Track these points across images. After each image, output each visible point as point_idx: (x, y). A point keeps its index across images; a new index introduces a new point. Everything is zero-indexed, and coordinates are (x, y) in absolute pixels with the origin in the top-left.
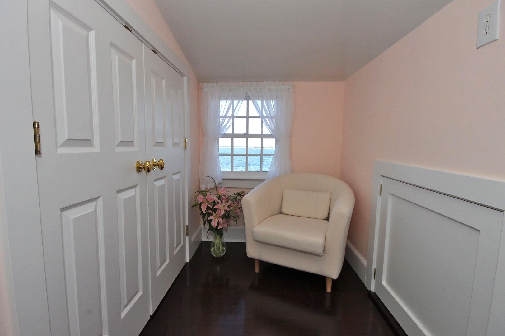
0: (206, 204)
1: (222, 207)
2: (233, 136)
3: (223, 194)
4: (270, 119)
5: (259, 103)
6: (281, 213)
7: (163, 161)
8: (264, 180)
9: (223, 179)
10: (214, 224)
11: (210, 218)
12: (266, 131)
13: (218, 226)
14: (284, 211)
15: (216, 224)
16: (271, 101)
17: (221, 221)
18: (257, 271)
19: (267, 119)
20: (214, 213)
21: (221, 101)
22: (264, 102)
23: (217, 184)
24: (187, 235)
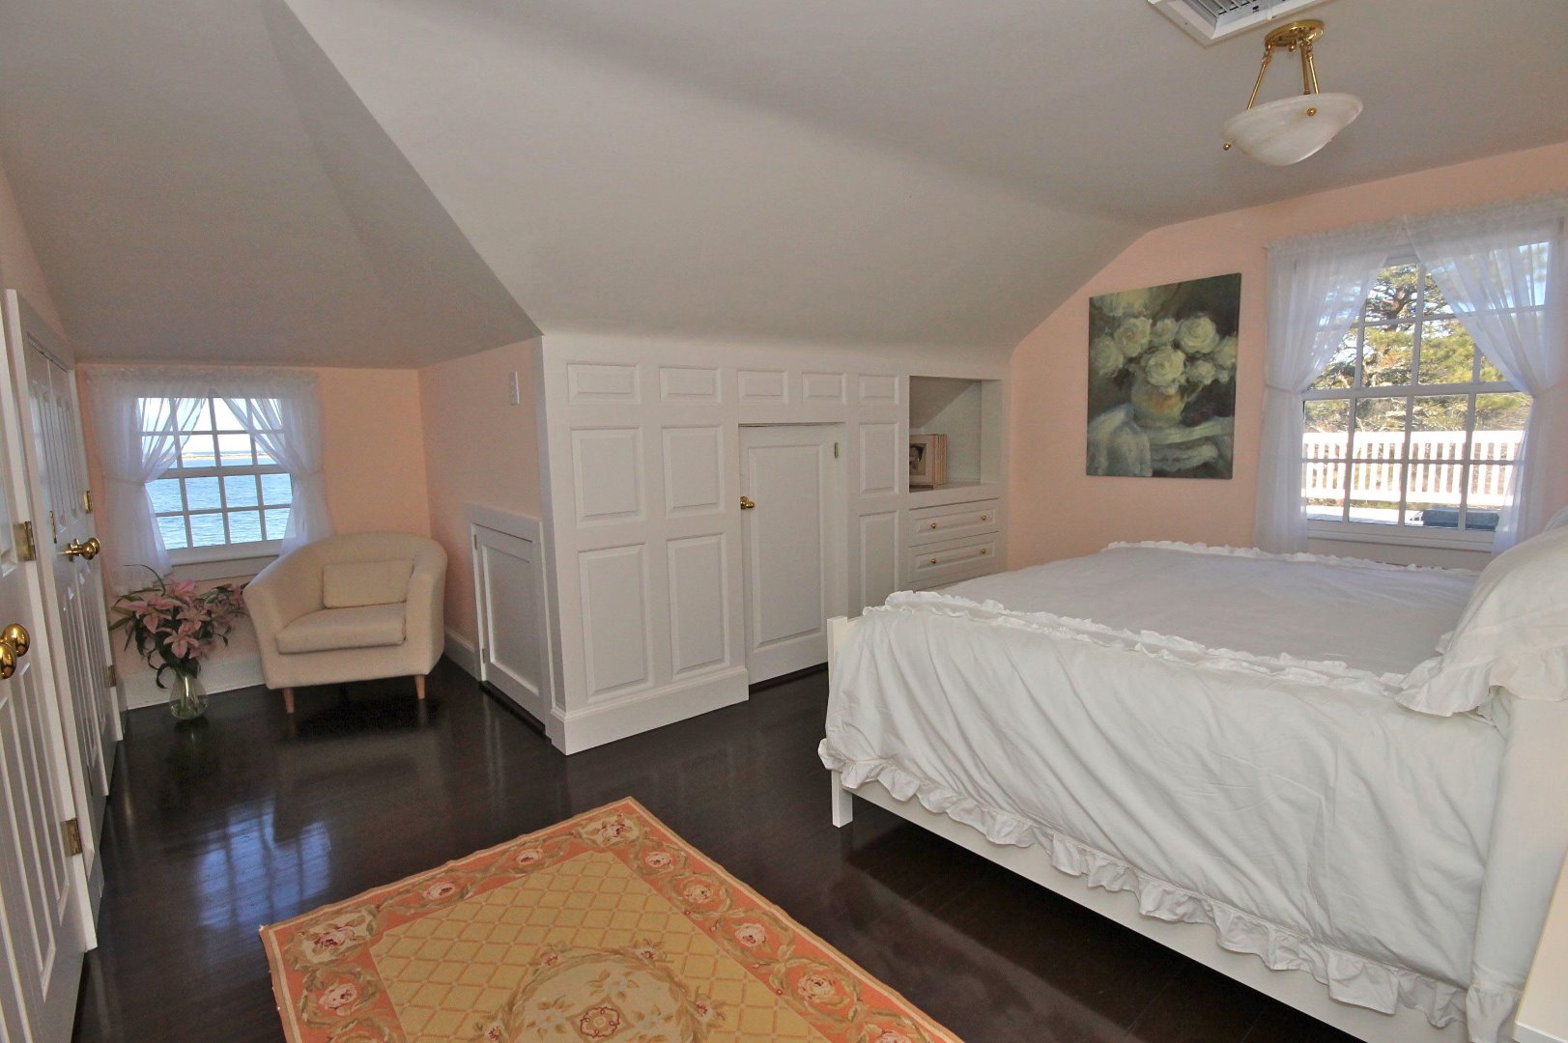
0: (155, 614)
1: (195, 618)
2: (183, 474)
3: (187, 592)
4: (272, 435)
5: (241, 403)
6: (325, 608)
7: (97, 543)
8: (277, 556)
9: (173, 566)
10: (179, 650)
11: (167, 641)
12: (265, 459)
13: (188, 653)
14: (329, 602)
15: (184, 651)
16: (271, 400)
17: (196, 643)
18: (290, 709)
19: (264, 436)
20: (174, 632)
21: (141, 400)
22: (253, 401)
23: (161, 576)
24: (114, 684)
